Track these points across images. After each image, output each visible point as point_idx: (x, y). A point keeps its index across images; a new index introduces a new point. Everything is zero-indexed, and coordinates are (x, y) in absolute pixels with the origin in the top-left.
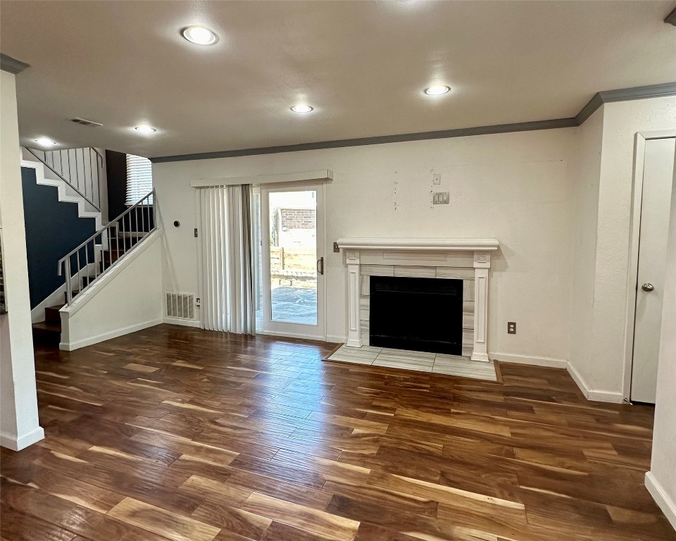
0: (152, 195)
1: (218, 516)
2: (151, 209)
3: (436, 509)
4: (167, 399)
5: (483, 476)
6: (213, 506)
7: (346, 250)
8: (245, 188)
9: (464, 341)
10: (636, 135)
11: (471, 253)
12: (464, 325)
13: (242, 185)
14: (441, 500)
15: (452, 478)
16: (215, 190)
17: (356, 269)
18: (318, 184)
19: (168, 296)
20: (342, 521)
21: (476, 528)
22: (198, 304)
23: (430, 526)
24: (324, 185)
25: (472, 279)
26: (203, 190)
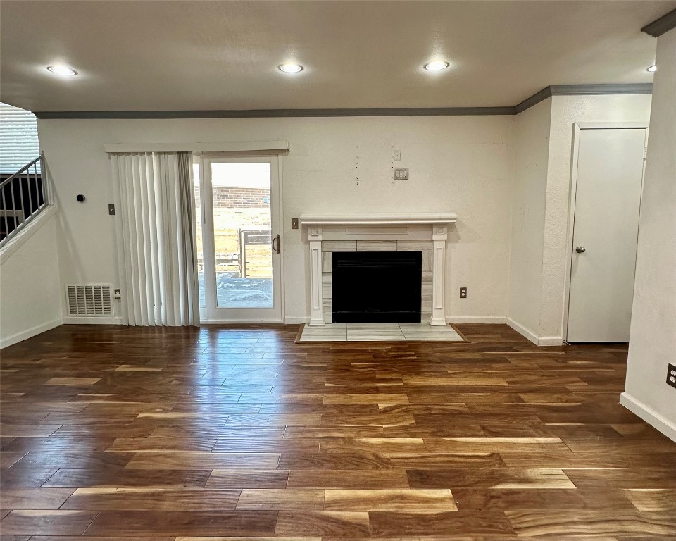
0: (39, 161)
1: (306, 525)
2: (39, 180)
3: (501, 460)
4: (142, 412)
5: (515, 422)
6: (292, 516)
7: (306, 227)
8: (183, 157)
9: (423, 309)
10: (574, 124)
11: (430, 226)
12: (423, 294)
13: (178, 153)
14: (501, 451)
15: (493, 429)
16: (140, 158)
17: (318, 246)
18: (271, 155)
19: (71, 290)
20: (434, 493)
21: (543, 467)
22: (118, 296)
23: (508, 475)
24: (280, 157)
25: (431, 251)
26: (121, 157)
